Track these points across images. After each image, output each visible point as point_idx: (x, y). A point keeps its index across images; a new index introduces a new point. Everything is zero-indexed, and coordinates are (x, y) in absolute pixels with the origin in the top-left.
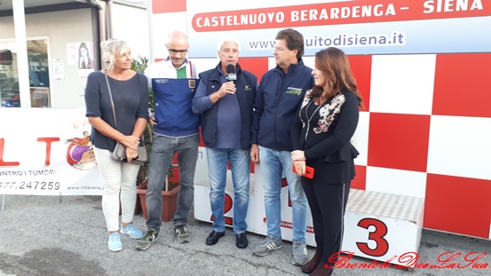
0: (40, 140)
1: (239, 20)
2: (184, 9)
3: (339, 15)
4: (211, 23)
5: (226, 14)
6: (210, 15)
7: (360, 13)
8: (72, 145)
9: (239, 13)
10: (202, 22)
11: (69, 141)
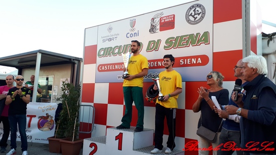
0: (28, 116)
1: (115, 67)
2: (95, 62)
3: (150, 65)
4: (105, 68)
5: (110, 64)
6: (104, 65)
7: (157, 65)
8: (41, 119)
9: (115, 64)
10: (101, 68)
11: (40, 117)
